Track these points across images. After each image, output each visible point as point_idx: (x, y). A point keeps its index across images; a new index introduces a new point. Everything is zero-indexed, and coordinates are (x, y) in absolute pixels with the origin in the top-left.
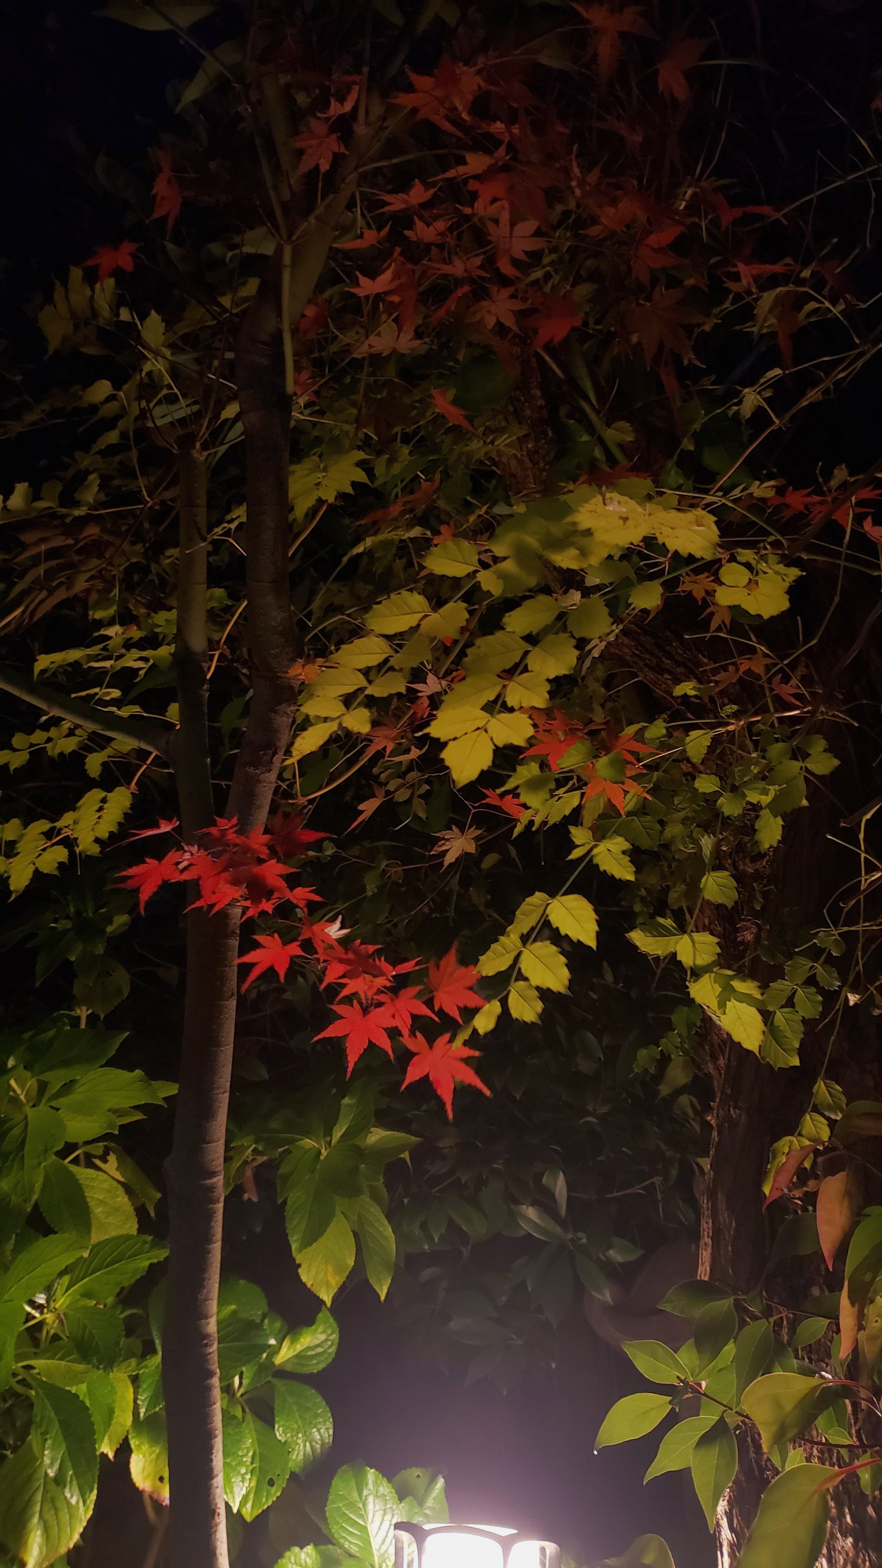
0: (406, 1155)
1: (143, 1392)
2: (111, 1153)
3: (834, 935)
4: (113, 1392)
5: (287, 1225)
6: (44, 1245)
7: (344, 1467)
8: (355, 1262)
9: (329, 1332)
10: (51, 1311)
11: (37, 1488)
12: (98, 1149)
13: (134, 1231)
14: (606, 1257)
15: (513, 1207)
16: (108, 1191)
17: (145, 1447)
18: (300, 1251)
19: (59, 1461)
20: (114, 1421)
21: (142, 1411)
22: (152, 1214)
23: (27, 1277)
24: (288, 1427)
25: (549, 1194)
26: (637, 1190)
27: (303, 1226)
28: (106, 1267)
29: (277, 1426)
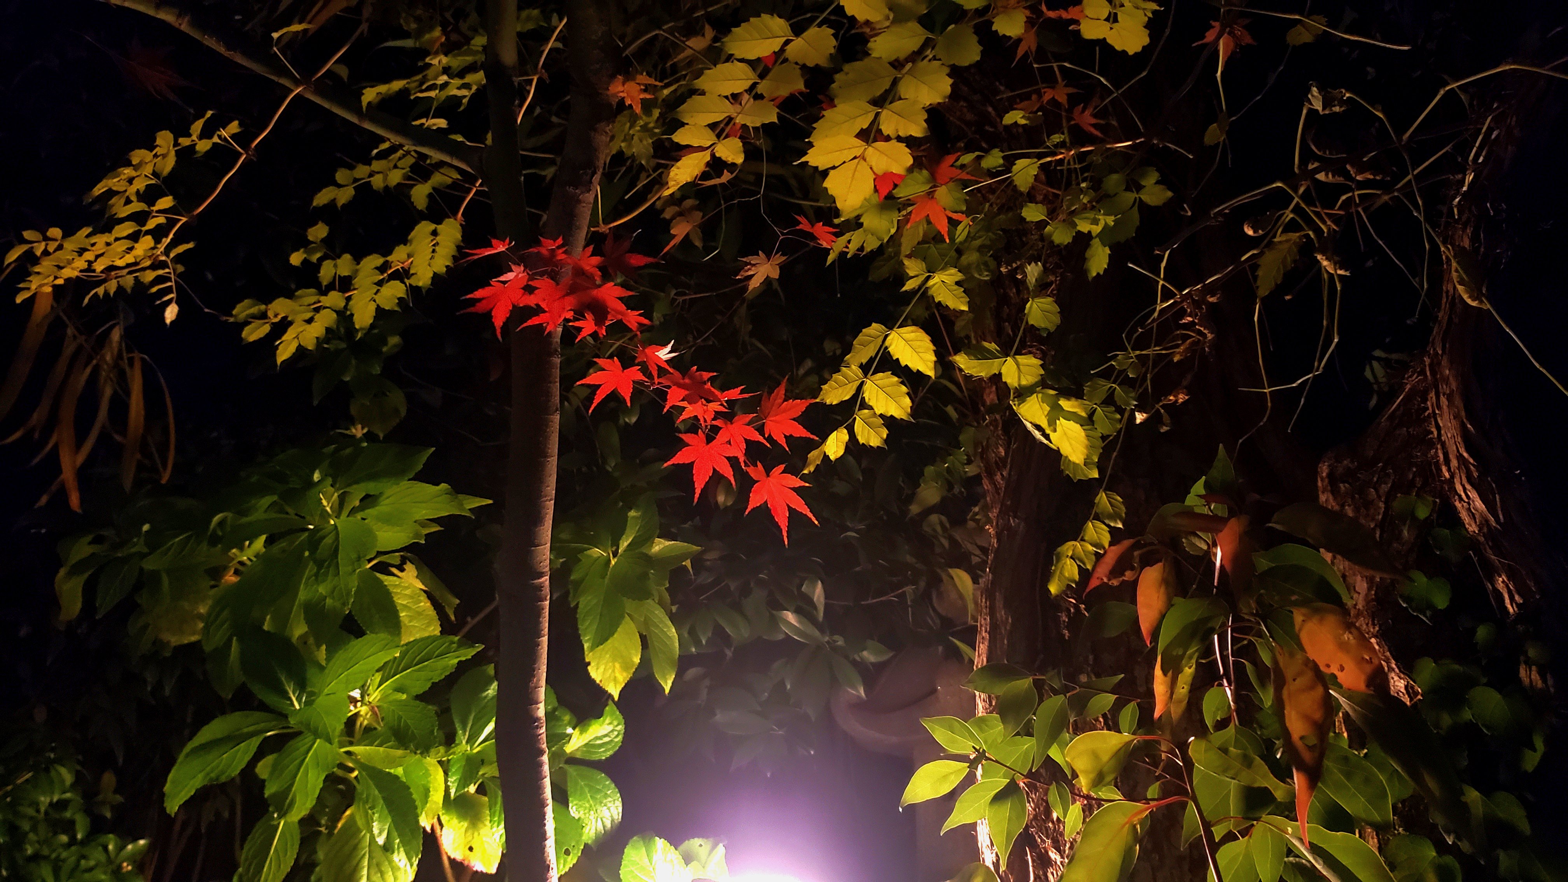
0: (688, 563)
1: (453, 775)
2: (408, 563)
3: (1132, 358)
4: (427, 774)
5: (580, 626)
6: (357, 645)
7: (635, 838)
8: (641, 659)
9: (615, 723)
10: (366, 705)
11: (364, 854)
12: (395, 559)
13: (437, 632)
14: (860, 657)
15: (774, 612)
16: (411, 597)
17: (455, 821)
18: (592, 649)
19: (386, 832)
20: (430, 799)
21: (453, 791)
22: (453, 618)
23: (346, 673)
24: (581, 806)
25: (809, 601)
26: (892, 597)
27: (595, 627)
28: (416, 665)
29: (570, 805)
